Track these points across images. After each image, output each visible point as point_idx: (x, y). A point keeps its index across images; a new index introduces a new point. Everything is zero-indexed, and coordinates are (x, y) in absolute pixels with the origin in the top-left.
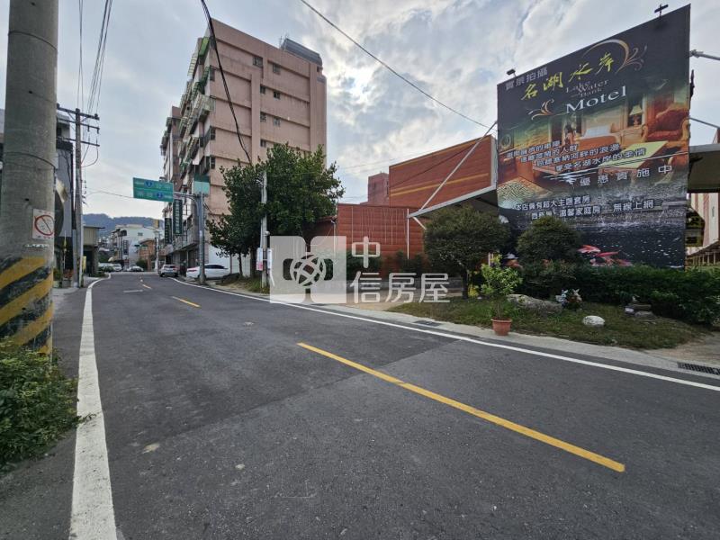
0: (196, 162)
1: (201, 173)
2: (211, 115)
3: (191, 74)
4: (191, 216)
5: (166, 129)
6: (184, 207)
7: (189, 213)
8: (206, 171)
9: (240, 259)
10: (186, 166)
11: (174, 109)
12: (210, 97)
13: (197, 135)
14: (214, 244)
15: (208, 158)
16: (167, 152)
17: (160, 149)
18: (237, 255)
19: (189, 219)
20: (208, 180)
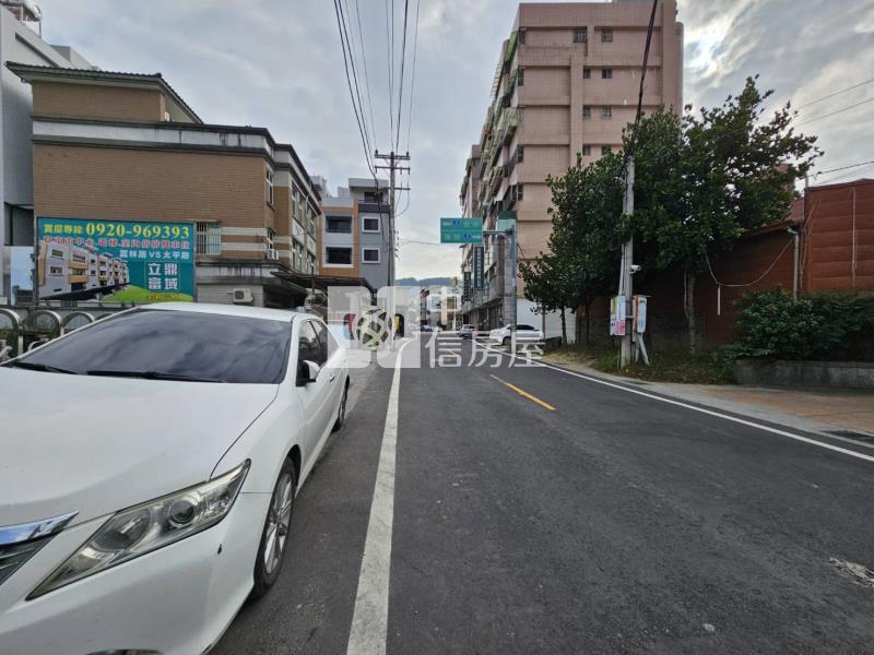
0: (500, 197)
1: (507, 209)
2: (519, 130)
3: (494, 93)
4: (494, 264)
5: (465, 174)
6: (486, 255)
7: (491, 262)
8: (512, 205)
9: (563, 315)
10: (485, 208)
11: (474, 147)
12: (518, 107)
13: (501, 163)
14: (528, 297)
15: (514, 187)
16: (466, 201)
17: (459, 200)
18: (559, 311)
19: (492, 269)
20: (514, 216)
